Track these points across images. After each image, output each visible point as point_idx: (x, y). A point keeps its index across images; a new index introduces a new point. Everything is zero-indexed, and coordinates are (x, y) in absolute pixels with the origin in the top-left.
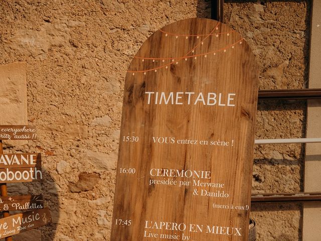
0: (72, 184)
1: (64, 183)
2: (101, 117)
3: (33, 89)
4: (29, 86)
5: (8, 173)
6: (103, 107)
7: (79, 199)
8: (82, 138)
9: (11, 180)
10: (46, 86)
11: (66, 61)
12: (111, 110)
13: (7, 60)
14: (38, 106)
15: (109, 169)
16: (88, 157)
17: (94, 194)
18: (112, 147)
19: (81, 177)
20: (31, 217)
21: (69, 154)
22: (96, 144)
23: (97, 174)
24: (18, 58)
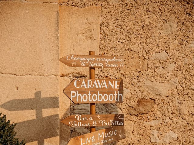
0: (132, 108)
1: (125, 107)
2: (159, 53)
3: (105, 29)
4: (102, 26)
5: (99, 95)
6: (162, 45)
7: (137, 120)
8: (142, 70)
9: (100, 101)
10: (116, 27)
11: (134, 5)
12: (168, 47)
13: (86, 4)
14: (108, 43)
15: (163, 96)
16: (147, 86)
17: (149, 117)
18: (166, 77)
19: (139, 103)
20: (111, 133)
21: (131, 83)
22: (154, 75)
23: (152, 100)
24: (95, 3)
